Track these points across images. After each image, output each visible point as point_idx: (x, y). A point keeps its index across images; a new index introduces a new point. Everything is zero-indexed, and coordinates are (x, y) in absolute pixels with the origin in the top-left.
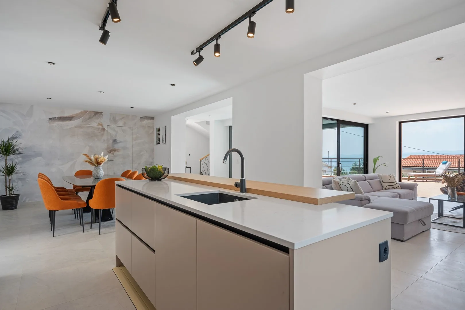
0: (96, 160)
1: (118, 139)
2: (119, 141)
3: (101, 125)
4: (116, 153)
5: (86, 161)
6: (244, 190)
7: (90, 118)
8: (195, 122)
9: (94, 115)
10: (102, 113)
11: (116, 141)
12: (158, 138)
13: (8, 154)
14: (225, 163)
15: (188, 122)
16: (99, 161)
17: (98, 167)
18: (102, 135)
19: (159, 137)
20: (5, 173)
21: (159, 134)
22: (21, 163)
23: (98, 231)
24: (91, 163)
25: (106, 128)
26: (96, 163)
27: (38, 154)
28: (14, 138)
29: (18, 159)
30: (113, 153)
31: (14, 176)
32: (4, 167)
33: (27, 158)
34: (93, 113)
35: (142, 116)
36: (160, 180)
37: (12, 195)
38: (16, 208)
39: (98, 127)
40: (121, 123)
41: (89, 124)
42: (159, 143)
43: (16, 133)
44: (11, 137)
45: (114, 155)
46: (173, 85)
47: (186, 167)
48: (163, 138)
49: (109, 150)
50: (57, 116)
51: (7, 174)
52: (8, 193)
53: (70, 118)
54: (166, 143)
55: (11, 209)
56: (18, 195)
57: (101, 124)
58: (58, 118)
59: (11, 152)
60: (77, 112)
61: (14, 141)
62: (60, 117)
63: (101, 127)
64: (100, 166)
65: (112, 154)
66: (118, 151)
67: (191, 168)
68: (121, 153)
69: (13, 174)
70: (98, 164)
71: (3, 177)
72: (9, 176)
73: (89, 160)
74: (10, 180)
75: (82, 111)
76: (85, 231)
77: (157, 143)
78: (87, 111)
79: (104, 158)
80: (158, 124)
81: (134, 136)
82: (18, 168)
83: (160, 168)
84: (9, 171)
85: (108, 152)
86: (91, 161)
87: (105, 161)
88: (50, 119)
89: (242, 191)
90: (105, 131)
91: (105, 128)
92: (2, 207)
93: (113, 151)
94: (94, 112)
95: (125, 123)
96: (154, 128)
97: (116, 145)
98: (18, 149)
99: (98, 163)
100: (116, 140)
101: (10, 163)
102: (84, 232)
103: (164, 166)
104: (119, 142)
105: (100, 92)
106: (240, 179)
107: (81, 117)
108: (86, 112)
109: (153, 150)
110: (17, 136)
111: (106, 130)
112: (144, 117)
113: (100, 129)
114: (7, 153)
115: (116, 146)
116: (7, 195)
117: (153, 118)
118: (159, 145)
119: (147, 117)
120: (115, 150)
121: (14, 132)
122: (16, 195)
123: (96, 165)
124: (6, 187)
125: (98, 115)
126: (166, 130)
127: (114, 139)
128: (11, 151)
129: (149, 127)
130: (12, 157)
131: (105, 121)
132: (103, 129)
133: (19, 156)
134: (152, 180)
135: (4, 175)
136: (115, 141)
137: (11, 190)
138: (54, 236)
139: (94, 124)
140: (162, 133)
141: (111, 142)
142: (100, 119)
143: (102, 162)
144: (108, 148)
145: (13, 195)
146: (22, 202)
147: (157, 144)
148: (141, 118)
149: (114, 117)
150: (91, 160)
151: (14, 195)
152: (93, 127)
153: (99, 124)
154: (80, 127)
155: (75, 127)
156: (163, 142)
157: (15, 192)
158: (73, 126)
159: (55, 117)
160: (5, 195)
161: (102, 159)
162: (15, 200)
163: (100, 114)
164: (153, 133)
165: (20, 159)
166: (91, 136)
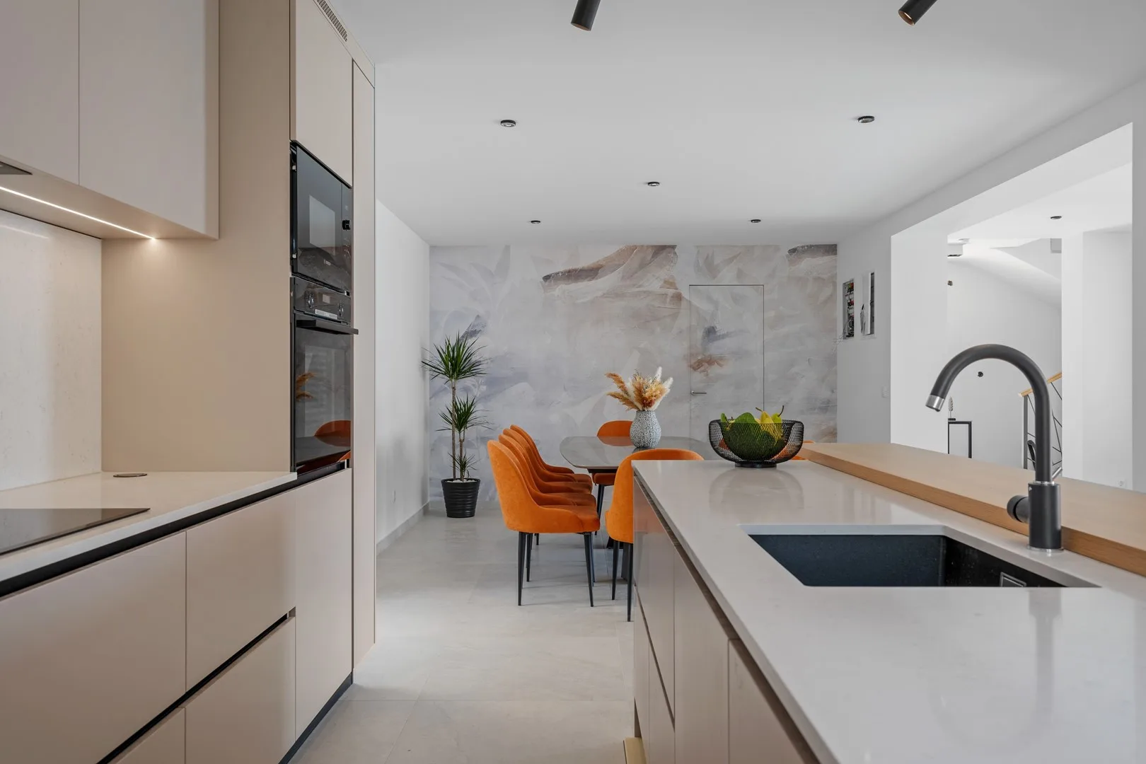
0: (640, 391)
1: (721, 328)
2: (722, 333)
3: (670, 283)
4: (715, 370)
5: (614, 396)
6: (1048, 538)
7: (643, 265)
8: (999, 248)
9: (652, 257)
10: (673, 247)
11: (715, 332)
12: (849, 314)
13: (458, 375)
14: (938, 410)
15: (968, 253)
16: (647, 395)
17: (644, 412)
18: (675, 316)
19: (851, 311)
20: (451, 424)
21: (851, 304)
22: (486, 397)
23: (626, 608)
24: (628, 402)
25: (685, 294)
26: (638, 400)
27: (521, 376)
28: (472, 333)
29: (479, 387)
30: (703, 371)
31: (470, 432)
32: (451, 408)
33: (497, 384)
34: (650, 250)
35: (796, 246)
36: (772, 465)
37: (465, 481)
38: (472, 515)
39: (664, 291)
40: (727, 275)
41: (641, 283)
42: (851, 335)
43: (476, 319)
44: (467, 333)
45: (707, 375)
46: (867, 119)
47: (952, 421)
48: (862, 315)
49: (693, 361)
50: (561, 268)
51: (457, 427)
52: (458, 475)
53: (592, 272)
54: (872, 332)
55: (463, 516)
56: (478, 481)
57: (671, 281)
58: (563, 273)
59: (463, 369)
60: (610, 251)
61: (470, 342)
62: (569, 271)
63: (671, 291)
64: (650, 409)
65: (703, 374)
66: (721, 362)
67: (970, 424)
68: (727, 369)
69: (468, 425)
70: (644, 404)
71: (449, 433)
72: (460, 431)
73: (622, 393)
74: (461, 441)
75: (622, 247)
76: (594, 604)
77: (844, 333)
78: (636, 247)
79: (662, 385)
80: (849, 267)
81: (771, 314)
82: (478, 412)
83: (769, 421)
84: (460, 417)
85: (691, 366)
86: (626, 396)
87: (664, 395)
88: (547, 278)
89: (1037, 540)
90: (684, 303)
91: (682, 293)
92: (445, 509)
93: (706, 364)
94: (653, 246)
95: (740, 274)
96: (834, 284)
97: (717, 343)
98: (478, 363)
99: (646, 403)
100: (713, 328)
101: (462, 398)
102: (592, 606)
103: (787, 417)
104: (723, 337)
105: (649, 183)
106: (1030, 485)
107: (619, 266)
108: (632, 249)
109: (832, 360)
110: (478, 329)
111: (687, 300)
112: (802, 247)
113: (668, 300)
114: (454, 371)
115: (715, 349)
116: (455, 478)
117: (832, 249)
118: (850, 339)
119: (811, 246)
120: (710, 361)
121: (471, 320)
122: (474, 481)
123: (640, 407)
124: (454, 459)
125: (664, 254)
126: (872, 287)
127: (707, 326)
128: (464, 367)
129: (817, 279)
130: (468, 381)
131: (683, 272)
132: (678, 297)
133: (481, 379)
134: (741, 465)
135: (450, 427)
136: (710, 332)
137: (463, 466)
138: (520, 604)
139: (653, 282)
140: (860, 297)
141: (700, 334)
142: (668, 267)
143: (654, 398)
144: (691, 355)
145: (468, 479)
146: (487, 499)
147: (844, 338)
148: (793, 251)
149: (707, 257)
150: (626, 392)
151: (469, 481)
152: (648, 293)
153: (665, 282)
154: (615, 294)
155: (604, 296)
156: (863, 329)
157: (471, 473)
158: (600, 293)
159: (557, 271)
160: (452, 480)
161: (654, 389)
162: (470, 492)
163: (669, 253)
164: (832, 298)
165: (484, 388)
166: (644, 320)
